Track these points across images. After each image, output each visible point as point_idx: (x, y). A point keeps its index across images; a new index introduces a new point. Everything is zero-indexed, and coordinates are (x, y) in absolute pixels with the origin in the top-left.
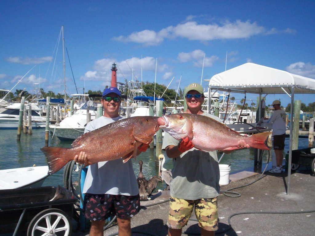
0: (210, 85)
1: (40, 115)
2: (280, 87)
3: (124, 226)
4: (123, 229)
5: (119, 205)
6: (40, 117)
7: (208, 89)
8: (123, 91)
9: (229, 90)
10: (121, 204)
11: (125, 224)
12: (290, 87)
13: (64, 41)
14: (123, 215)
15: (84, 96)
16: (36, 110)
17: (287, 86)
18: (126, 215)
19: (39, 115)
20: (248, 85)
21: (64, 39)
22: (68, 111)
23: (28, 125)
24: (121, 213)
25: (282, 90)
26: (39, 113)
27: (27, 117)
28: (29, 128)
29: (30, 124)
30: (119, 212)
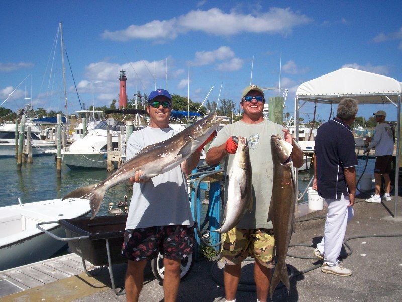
0: (297, 94)
1: (40, 139)
2: (384, 95)
3: (173, 269)
4: (171, 274)
5: (170, 242)
6: (41, 141)
7: (296, 99)
8: (141, 105)
9: (316, 100)
10: (173, 240)
11: (174, 266)
12: (396, 95)
13: (63, 42)
14: (173, 255)
15: (92, 113)
16: (35, 133)
17: (393, 94)
18: (178, 254)
19: (38, 139)
20: (345, 93)
21: (63, 40)
22: (73, 133)
23: (27, 152)
24: (172, 252)
25: (387, 98)
26: (38, 136)
27: (26, 141)
28: (28, 155)
29: (30, 150)
30: (170, 250)
